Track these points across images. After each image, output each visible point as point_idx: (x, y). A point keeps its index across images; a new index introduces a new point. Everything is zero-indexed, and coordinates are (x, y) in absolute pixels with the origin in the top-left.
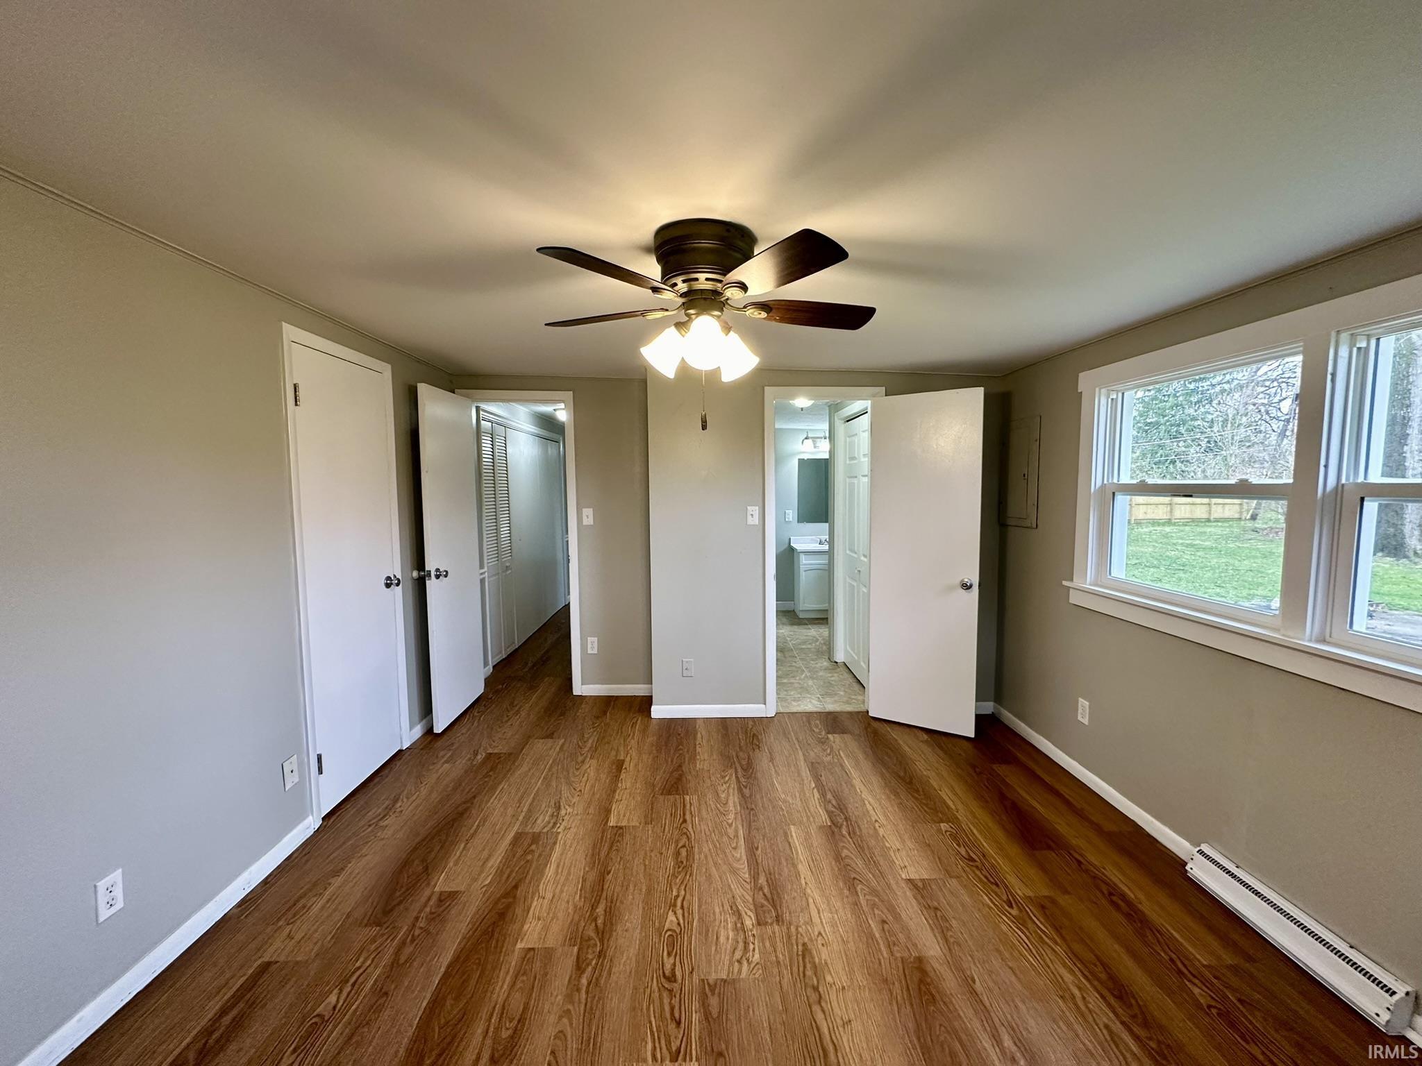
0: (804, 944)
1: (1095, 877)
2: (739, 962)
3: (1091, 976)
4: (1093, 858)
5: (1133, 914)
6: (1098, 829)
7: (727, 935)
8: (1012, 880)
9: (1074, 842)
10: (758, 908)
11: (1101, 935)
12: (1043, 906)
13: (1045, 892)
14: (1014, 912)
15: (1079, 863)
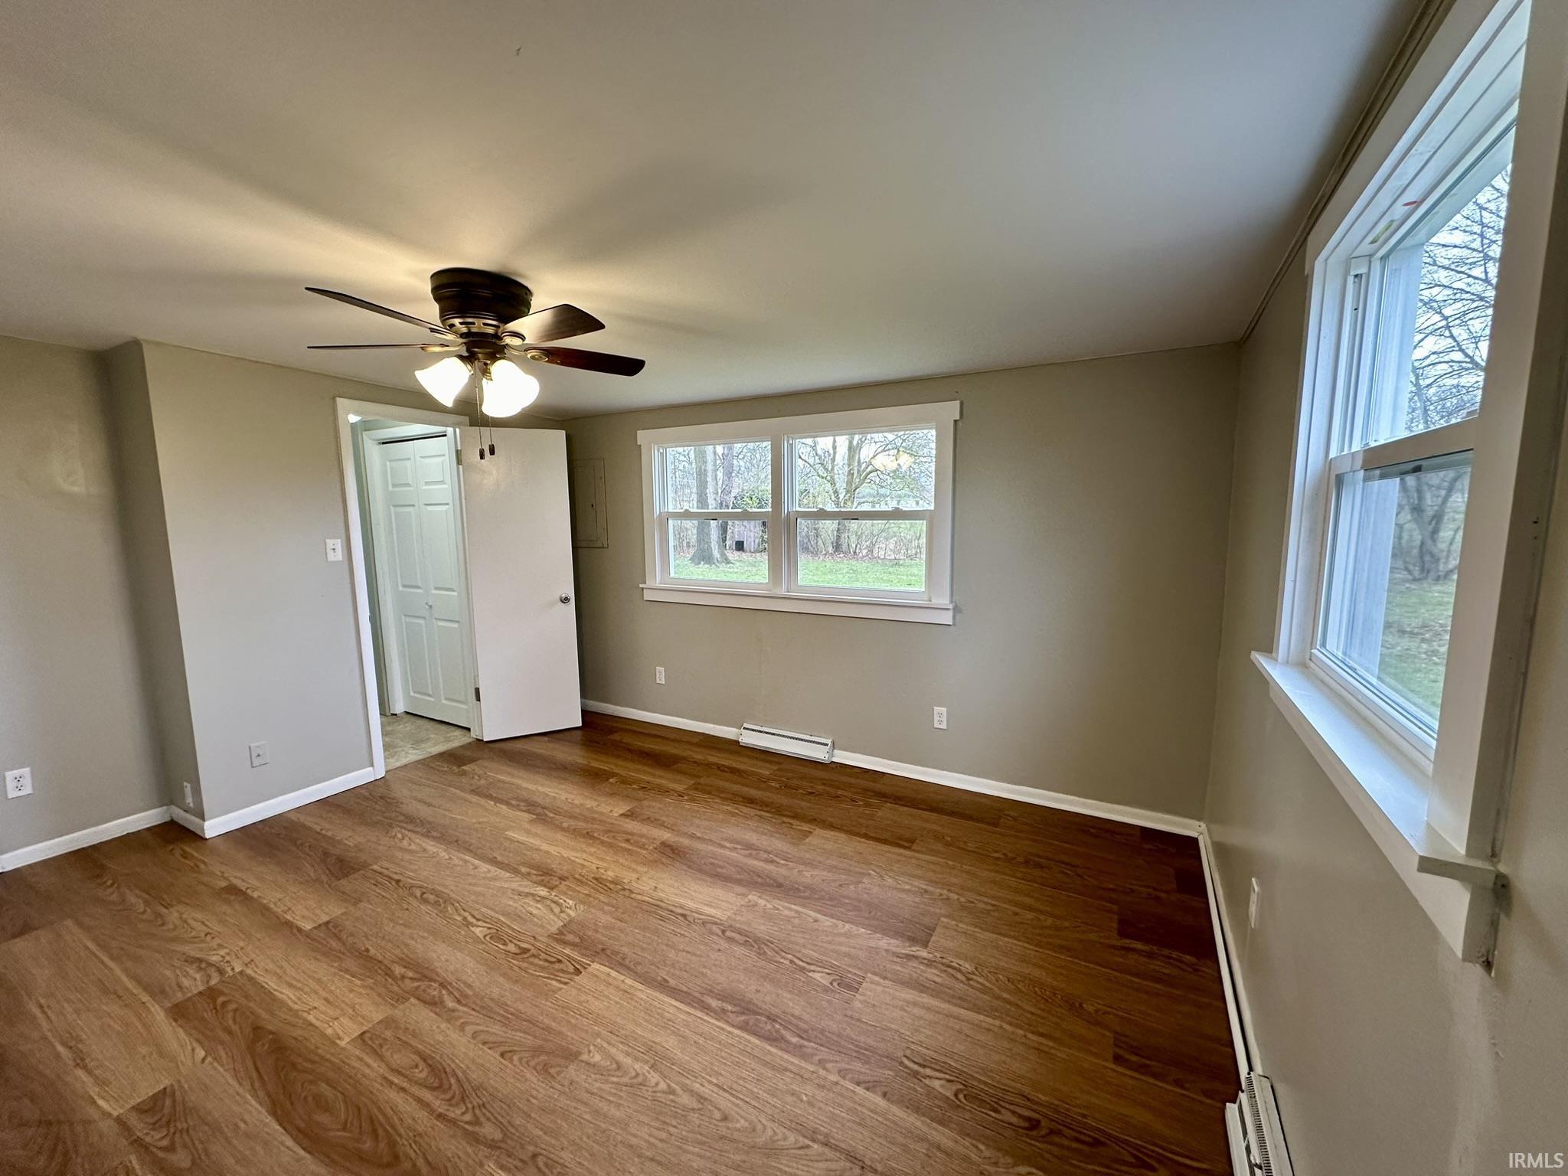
0: (593, 878)
1: (707, 765)
2: (562, 912)
3: (736, 802)
4: (699, 757)
5: (733, 771)
6: (691, 744)
7: (537, 909)
8: (672, 785)
9: (684, 754)
10: (541, 883)
11: (727, 785)
12: (696, 787)
13: (693, 782)
14: (686, 798)
15: (695, 762)
